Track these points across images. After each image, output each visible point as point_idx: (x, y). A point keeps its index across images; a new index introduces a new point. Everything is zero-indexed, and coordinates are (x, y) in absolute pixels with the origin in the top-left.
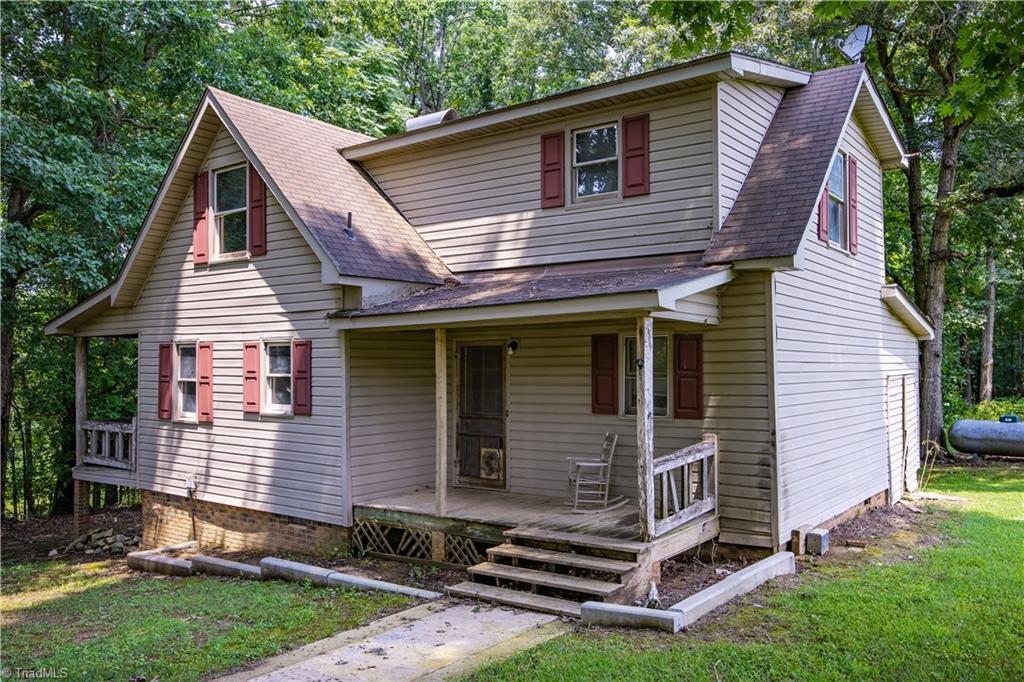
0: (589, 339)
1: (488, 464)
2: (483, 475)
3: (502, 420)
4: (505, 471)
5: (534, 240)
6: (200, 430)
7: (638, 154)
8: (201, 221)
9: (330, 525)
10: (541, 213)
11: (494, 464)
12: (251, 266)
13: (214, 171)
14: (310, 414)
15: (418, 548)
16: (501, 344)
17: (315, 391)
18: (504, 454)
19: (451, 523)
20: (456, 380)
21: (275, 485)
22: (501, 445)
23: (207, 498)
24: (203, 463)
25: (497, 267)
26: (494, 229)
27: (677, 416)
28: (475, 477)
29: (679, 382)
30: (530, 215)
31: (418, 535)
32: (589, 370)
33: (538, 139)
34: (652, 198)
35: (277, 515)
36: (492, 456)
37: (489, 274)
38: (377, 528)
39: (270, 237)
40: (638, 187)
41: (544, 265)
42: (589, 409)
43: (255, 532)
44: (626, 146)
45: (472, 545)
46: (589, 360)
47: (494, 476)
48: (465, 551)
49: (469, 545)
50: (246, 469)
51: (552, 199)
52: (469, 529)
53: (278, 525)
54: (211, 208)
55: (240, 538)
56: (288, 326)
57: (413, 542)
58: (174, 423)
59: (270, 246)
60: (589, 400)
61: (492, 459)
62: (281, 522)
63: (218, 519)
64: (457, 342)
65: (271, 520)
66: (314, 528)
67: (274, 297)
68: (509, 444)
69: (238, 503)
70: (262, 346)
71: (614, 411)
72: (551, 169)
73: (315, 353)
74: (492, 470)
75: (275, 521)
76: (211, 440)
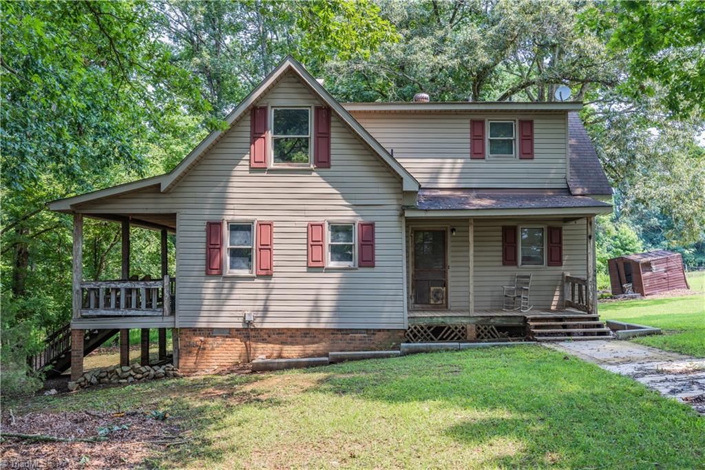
0: (501, 228)
1: (435, 296)
2: (432, 302)
3: (445, 272)
4: (447, 298)
5: (463, 174)
6: (256, 281)
7: (527, 138)
8: (259, 139)
9: (388, 330)
10: (469, 160)
11: (439, 295)
12: (314, 174)
13: (272, 107)
14: (373, 266)
15: (456, 335)
16: (444, 229)
17: (377, 252)
18: (447, 290)
19: (480, 319)
20: (411, 250)
21: (338, 311)
22: (445, 285)
23: (266, 326)
24: (262, 303)
25: (440, 187)
26: (438, 166)
27: (549, 265)
28: (426, 304)
29: (551, 249)
30: (462, 161)
31: (456, 328)
32: (501, 244)
33: (468, 121)
34: (535, 161)
35: (338, 330)
36: (438, 292)
37: (436, 190)
38: (425, 328)
39: (332, 157)
40: (527, 154)
41: (472, 188)
42: (501, 263)
43: (317, 343)
44: (522, 133)
45: (494, 329)
46: (501, 238)
47: (439, 302)
48: (489, 332)
49: (492, 329)
50: (311, 303)
51: (477, 154)
52: (492, 321)
53: (340, 336)
54: (270, 132)
55: (301, 349)
56: (353, 213)
57: (453, 332)
58: (224, 277)
59: (332, 163)
60: (501, 259)
61: (438, 293)
62: (342, 334)
63: (277, 340)
64: (412, 228)
65: (332, 334)
66: (374, 334)
67: (340, 195)
68: (450, 284)
69: (303, 326)
70: (326, 226)
71: (516, 264)
72: (477, 138)
73: (377, 230)
74: (438, 299)
75: (337, 334)
76: (270, 287)
